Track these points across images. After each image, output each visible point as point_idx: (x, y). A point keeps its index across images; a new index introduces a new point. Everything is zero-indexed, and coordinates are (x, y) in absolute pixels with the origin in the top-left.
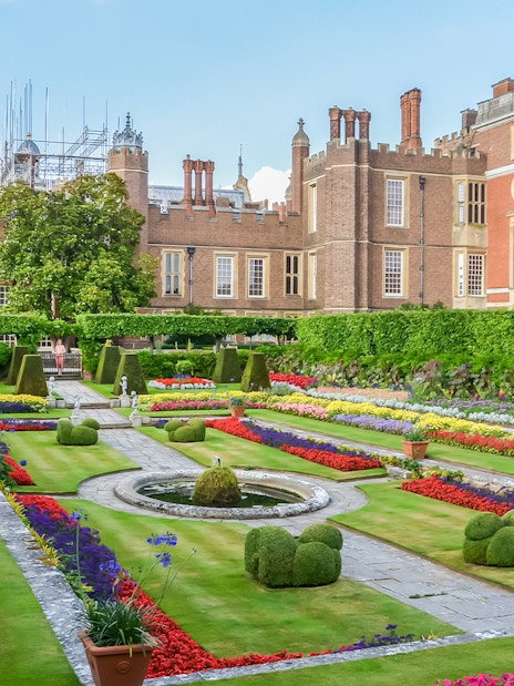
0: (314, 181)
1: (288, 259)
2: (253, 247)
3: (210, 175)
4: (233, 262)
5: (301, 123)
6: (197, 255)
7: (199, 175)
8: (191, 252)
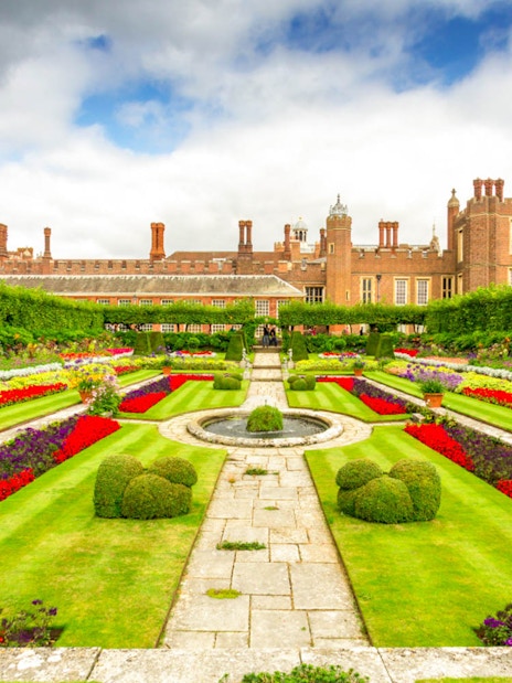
0: (461, 229)
1: (445, 280)
2: (420, 274)
3: (395, 230)
4: (407, 284)
5: (454, 192)
6: (383, 280)
7: (388, 231)
8: (379, 277)
